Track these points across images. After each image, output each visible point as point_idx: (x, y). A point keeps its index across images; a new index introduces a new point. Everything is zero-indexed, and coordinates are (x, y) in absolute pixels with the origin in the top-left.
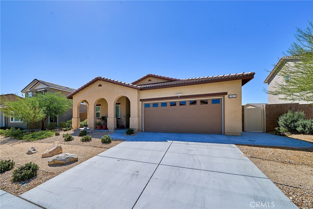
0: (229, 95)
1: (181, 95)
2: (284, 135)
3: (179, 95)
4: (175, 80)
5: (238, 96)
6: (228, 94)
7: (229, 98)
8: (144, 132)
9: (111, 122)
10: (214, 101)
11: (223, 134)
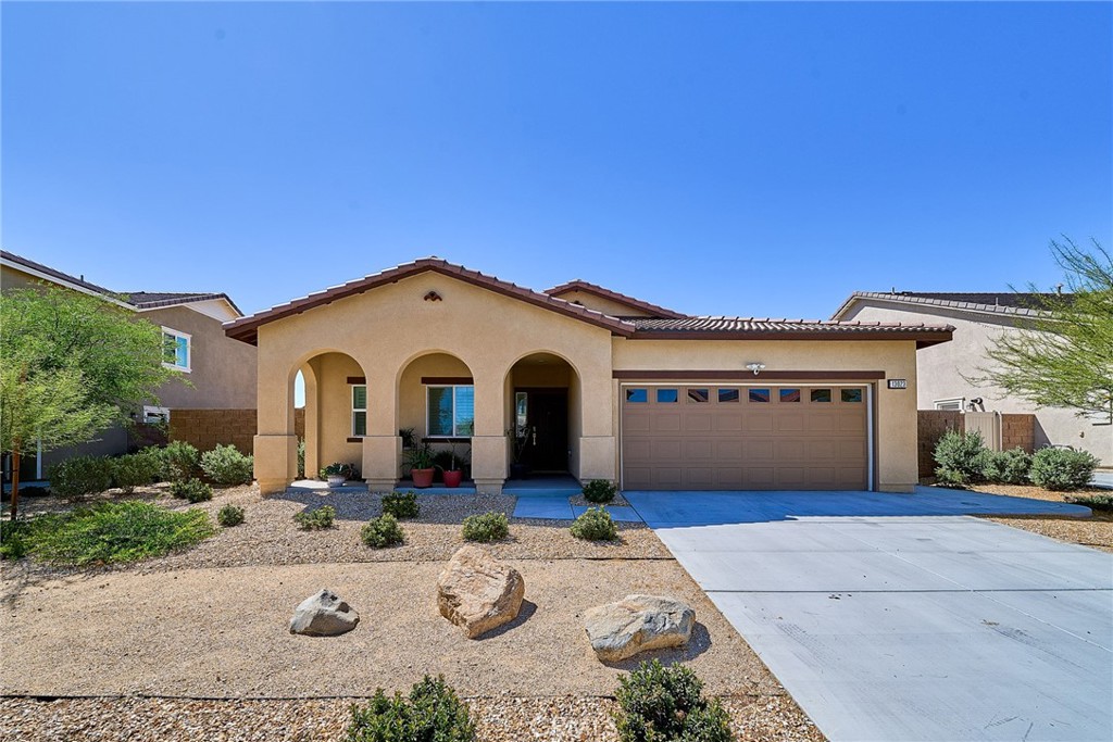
0: (889, 381)
1: (762, 367)
2: (964, 488)
3: (754, 367)
4: (671, 316)
5: (908, 385)
6: (887, 377)
7: (889, 387)
8: (625, 490)
9: (490, 452)
10: (848, 395)
11: (870, 489)
